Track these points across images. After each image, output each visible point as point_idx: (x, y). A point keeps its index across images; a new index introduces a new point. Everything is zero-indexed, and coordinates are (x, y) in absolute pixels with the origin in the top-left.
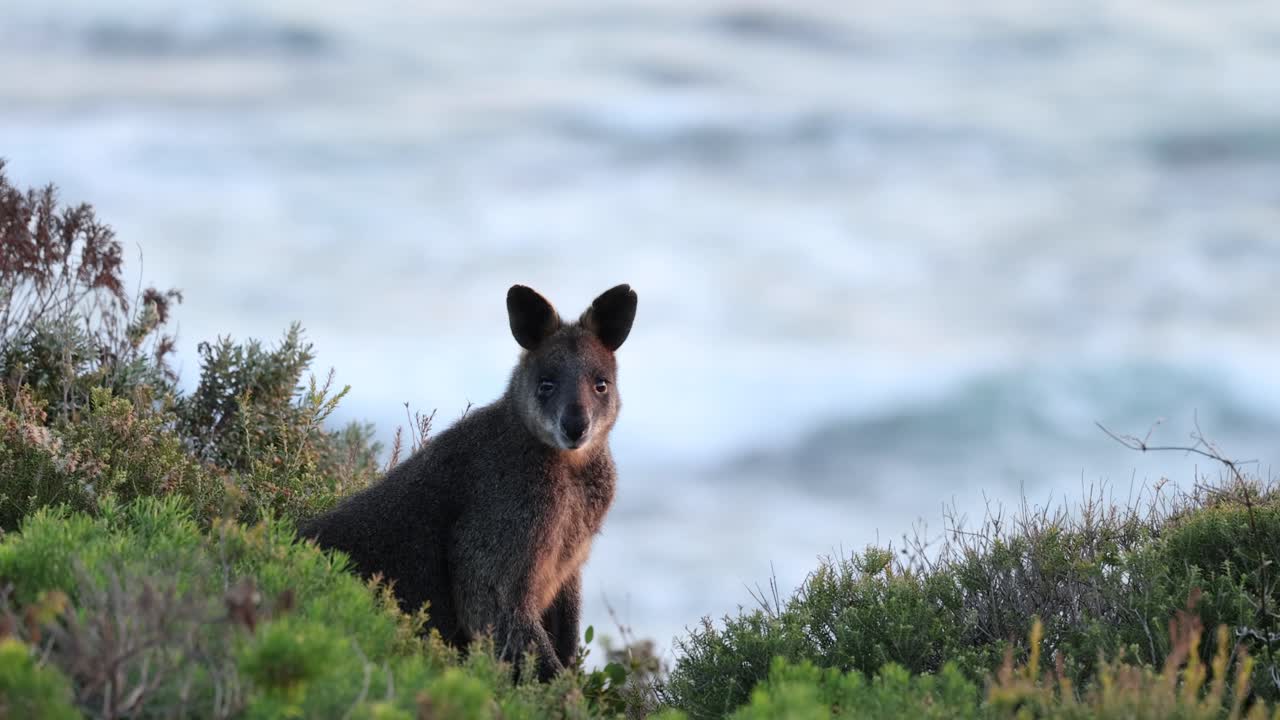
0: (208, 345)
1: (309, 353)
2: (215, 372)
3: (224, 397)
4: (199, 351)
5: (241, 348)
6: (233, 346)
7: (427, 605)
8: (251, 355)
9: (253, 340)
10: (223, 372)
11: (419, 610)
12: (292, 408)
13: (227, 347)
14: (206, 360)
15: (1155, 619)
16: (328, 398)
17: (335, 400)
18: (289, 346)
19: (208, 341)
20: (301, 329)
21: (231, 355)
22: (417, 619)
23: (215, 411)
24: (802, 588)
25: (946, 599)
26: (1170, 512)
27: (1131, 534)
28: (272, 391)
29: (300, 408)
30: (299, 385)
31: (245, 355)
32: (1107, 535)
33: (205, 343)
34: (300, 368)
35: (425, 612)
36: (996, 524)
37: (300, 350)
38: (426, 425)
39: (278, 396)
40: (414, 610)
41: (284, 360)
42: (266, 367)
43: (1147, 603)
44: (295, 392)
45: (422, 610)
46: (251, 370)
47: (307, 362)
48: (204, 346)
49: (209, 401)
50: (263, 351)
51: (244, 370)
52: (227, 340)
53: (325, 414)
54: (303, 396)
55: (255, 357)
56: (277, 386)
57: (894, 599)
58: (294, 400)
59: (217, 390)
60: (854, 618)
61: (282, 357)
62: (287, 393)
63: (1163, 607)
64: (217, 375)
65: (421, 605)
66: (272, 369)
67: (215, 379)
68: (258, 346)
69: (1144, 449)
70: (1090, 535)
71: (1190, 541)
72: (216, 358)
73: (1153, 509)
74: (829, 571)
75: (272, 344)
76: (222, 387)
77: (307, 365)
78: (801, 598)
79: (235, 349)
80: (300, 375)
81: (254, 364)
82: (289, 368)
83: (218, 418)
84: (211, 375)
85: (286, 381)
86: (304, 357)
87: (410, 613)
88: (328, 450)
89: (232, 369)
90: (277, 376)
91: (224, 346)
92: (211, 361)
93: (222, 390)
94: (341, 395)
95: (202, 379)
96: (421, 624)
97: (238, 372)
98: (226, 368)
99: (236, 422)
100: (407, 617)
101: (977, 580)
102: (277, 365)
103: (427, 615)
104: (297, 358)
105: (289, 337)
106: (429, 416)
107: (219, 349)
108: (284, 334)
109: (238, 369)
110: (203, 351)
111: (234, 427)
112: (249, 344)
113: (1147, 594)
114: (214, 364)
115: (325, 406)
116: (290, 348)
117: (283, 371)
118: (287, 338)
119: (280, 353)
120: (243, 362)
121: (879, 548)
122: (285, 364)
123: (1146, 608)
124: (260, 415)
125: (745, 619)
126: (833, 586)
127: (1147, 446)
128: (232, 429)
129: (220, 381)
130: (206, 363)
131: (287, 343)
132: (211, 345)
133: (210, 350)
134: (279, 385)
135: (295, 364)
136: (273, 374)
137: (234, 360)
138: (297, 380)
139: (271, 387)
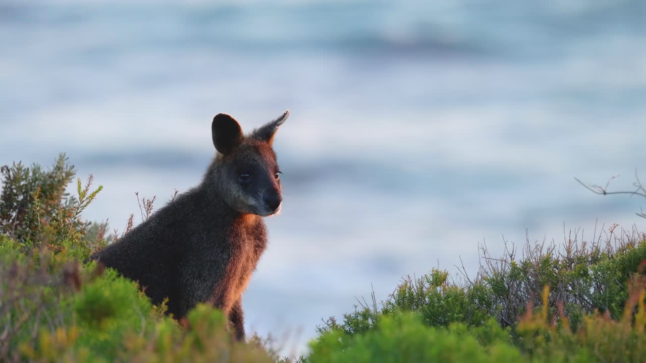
0: (7, 168)
1: (71, 171)
2: (12, 185)
3: (18, 201)
4: (2, 171)
5: (28, 169)
6: (23, 169)
7: (167, 300)
8: (34, 173)
9: (36, 164)
10: (17, 185)
11: (161, 303)
12: (62, 206)
13: (19, 169)
14: (6, 177)
15: (613, 304)
16: (89, 194)
17: (93, 195)
18: (58, 168)
19: (7, 165)
20: (66, 158)
21: (22, 174)
22: (161, 309)
23: (12, 210)
24: (393, 295)
25: (481, 299)
26: (618, 245)
27: (595, 259)
28: (49, 196)
29: (67, 206)
30: (66, 192)
31: (31, 174)
32: (581, 260)
33: (6, 166)
34: (66, 181)
35: (166, 304)
36: (511, 257)
37: (65, 170)
38: (150, 206)
39: (52, 199)
40: (159, 303)
41: (56, 177)
42: (45, 181)
43: (607, 296)
44: (63, 197)
45: (163, 303)
46: (35, 182)
47: (70, 177)
48: (5, 168)
49: (8, 203)
50: (42, 171)
51: (31, 184)
52: (19, 164)
53: (87, 203)
54: (68, 199)
55: (37, 175)
56: (52, 193)
57: (450, 299)
58: (63, 202)
59: (13, 197)
60: (426, 311)
61: (54, 175)
62: (59, 198)
63: (618, 298)
64: (13, 187)
65: (163, 301)
66: (49, 182)
67: (12, 190)
68: (39, 169)
69: (605, 193)
70: (571, 260)
71: (632, 260)
72: (12, 176)
73: (608, 244)
74: (409, 285)
75: (47, 167)
76: (16, 195)
77: (71, 179)
78: (393, 301)
79: (24, 170)
80: (66, 186)
81: (36, 179)
82: (59, 181)
83: (14, 214)
84: (9, 187)
85: (58, 190)
86: (69, 175)
87: (156, 305)
88: (84, 234)
89: (22, 183)
90: (52, 187)
91: (18, 169)
92: (9, 178)
93: (16, 197)
94: (97, 192)
95: (3, 190)
96: (163, 312)
97: (26, 185)
98: (20, 182)
99: (27, 215)
100: (155, 307)
101: (501, 288)
102: (52, 179)
103: (167, 306)
104: (64, 175)
105: (58, 163)
106: (151, 200)
107: (14, 171)
108: (55, 160)
109: (27, 183)
110: (5, 172)
111: (26, 218)
112: (33, 166)
113: (608, 290)
114: (11, 180)
115: (87, 199)
116: (59, 170)
117: (55, 183)
118: (57, 163)
119: (53, 173)
120: (30, 178)
121: (440, 270)
122: (56, 179)
123: (607, 299)
124: (42, 210)
125: (359, 314)
126: (411, 294)
127: (607, 192)
128: (25, 220)
129: (15, 191)
130: (5, 180)
131: (57, 166)
132: (9, 168)
133: (9, 171)
134: (53, 192)
135: (63, 179)
136: (49, 185)
137: (24, 177)
138: (64, 189)
139: (48, 193)
